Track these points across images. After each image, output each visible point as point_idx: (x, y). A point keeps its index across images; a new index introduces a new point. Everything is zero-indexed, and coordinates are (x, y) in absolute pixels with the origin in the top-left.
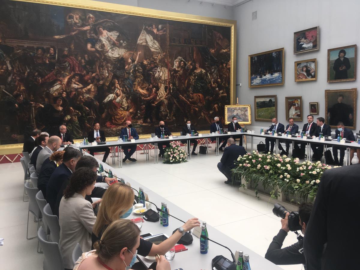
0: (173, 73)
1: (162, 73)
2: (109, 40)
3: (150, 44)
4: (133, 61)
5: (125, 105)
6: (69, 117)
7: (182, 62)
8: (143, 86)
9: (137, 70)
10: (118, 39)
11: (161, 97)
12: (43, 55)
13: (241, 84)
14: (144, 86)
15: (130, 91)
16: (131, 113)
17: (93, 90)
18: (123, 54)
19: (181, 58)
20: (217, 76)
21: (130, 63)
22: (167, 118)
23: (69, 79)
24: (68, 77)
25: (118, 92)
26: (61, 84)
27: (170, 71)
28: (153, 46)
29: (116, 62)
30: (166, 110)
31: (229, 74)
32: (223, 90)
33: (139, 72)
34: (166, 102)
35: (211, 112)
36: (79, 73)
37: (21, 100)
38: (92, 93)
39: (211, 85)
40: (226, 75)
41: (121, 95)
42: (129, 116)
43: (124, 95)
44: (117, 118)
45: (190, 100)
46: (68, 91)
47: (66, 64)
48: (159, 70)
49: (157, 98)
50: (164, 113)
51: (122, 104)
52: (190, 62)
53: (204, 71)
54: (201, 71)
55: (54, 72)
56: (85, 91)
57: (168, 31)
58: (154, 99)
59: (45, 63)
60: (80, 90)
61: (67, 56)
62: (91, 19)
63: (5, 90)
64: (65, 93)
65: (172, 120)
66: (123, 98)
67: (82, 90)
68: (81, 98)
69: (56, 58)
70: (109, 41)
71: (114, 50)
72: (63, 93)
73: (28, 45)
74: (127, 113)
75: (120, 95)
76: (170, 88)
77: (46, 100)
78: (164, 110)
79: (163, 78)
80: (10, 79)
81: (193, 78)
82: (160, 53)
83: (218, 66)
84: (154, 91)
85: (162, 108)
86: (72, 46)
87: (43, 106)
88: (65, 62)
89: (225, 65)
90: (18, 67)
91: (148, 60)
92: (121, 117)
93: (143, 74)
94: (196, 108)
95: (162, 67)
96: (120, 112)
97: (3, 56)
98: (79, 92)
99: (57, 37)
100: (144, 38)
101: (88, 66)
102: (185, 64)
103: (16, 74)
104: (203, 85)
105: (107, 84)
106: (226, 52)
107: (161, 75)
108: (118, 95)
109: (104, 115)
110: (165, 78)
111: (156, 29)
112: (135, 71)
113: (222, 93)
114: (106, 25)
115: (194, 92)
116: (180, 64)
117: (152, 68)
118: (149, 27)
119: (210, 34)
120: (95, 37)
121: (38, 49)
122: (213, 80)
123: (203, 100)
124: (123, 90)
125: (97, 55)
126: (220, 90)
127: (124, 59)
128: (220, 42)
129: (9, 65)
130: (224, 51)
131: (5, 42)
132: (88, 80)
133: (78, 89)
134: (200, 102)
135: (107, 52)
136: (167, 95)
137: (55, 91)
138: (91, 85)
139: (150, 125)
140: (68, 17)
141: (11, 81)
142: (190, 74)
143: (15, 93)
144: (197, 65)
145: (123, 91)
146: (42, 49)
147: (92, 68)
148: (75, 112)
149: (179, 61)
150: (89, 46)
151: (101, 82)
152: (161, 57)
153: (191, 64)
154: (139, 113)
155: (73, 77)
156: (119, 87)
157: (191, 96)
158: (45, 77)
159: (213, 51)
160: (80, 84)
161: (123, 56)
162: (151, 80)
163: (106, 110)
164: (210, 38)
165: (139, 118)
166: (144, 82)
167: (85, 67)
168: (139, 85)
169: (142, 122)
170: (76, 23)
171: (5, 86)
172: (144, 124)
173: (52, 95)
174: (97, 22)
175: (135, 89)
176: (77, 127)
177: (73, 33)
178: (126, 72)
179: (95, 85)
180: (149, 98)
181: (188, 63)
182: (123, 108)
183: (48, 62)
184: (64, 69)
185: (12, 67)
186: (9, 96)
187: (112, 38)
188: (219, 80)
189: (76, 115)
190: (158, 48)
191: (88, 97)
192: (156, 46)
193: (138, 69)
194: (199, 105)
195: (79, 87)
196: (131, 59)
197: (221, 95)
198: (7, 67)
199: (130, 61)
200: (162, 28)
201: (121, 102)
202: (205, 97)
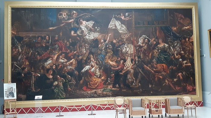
0: (138, 49)
1: (129, 49)
2: (87, 27)
3: (119, 27)
4: (105, 41)
5: (98, 73)
6: (56, 83)
7: (146, 39)
8: (113, 59)
9: (108, 47)
10: (94, 26)
11: (128, 67)
12: (42, 41)
13: (205, 55)
14: (114, 59)
15: (102, 63)
16: (103, 80)
17: (74, 63)
18: (97, 36)
19: (145, 36)
20: (180, 49)
21: (102, 42)
22: (134, 84)
23: (58, 56)
24: (57, 55)
25: (92, 64)
26: (52, 60)
27: (135, 46)
28: (121, 29)
29: (92, 42)
30: (132, 78)
31: (192, 47)
32: (187, 61)
33: (109, 49)
34: (132, 71)
35: (175, 80)
36: (65, 51)
37: (26, 71)
38: (73, 65)
39: (174, 57)
40: (189, 48)
41: (95, 66)
42: (101, 82)
43: (97, 66)
44: (91, 84)
45: (154, 69)
46: (57, 64)
47: (56, 46)
48: (126, 46)
49: (124, 68)
50: (130, 80)
51: (95, 73)
52: (153, 39)
53: (167, 45)
54: (164, 46)
55: (48, 52)
56: (68, 64)
57: (134, 17)
58: (122, 69)
59: (42, 46)
60: (65, 63)
61: (57, 41)
62: (75, 15)
63: (16, 65)
64: (54, 66)
65: (138, 86)
66: (96, 68)
67: (66, 63)
68: (65, 69)
69: (50, 42)
70: (87, 28)
71: (90, 34)
72: (53, 66)
73: (32, 35)
74: (100, 80)
75: (94, 67)
76: (136, 60)
77: (42, 71)
78: (131, 78)
79: (129, 52)
80: (20, 57)
81: (157, 51)
82: (126, 34)
83: (181, 41)
84: (121, 62)
85: (129, 76)
86: (61, 34)
87: (40, 75)
88: (56, 45)
89: (187, 39)
90: (25, 50)
91: (117, 40)
92: (95, 83)
93: (112, 50)
94: (160, 76)
95: (128, 44)
96: (94, 79)
97: (17, 43)
99: (51, 28)
100: (113, 23)
101: (71, 47)
102: (149, 41)
103: (24, 54)
104: (166, 57)
105: (85, 59)
106: (188, 29)
107: (127, 50)
108: (92, 67)
109: (81, 82)
110: (131, 53)
111: (124, 16)
112: (106, 48)
113: (186, 63)
114: (85, 17)
115: (157, 63)
116: (144, 40)
117: (120, 45)
118: (118, 15)
119: (172, 16)
120: (77, 26)
121: (38, 37)
122: (176, 52)
123: (167, 69)
124: (97, 62)
125: (78, 38)
126: (183, 60)
127: (98, 40)
128: (181, 21)
129: (20, 49)
130: (186, 28)
131: (18, 34)
132: (71, 56)
133: (63, 62)
134: (164, 71)
135: (86, 36)
136: (133, 66)
137: (48, 64)
138: (73, 60)
139: (118, 90)
140: (59, 15)
141: (20, 59)
142: (154, 49)
143: (22, 66)
144: (160, 41)
145: (96, 63)
146: (41, 37)
147: (74, 48)
148: (61, 79)
149: (143, 38)
150: (73, 32)
151: (80, 57)
152: (127, 36)
153: (154, 40)
154: (109, 80)
155: (61, 54)
156: (93, 60)
157: (155, 66)
158: (42, 55)
159: (176, 28)
160: (65, 59)
161: (98, 38)
162: (119, 55)
163: (83, 78)
164: (172, 18)
165: (109, 84)
166: (113, 56)
168: (109, 58)
169: (112, 87)
171: (17, 62)
172: (113, 89)
173: (46, 67)
174: (79, 16)
175: (106, 61)
176: (62, 90)
177: (62, 25)
178: (99, 49)
179: (76, 60)
180: (117, 68)
181: (152, 39)
182: (97, 76)
183: (44, 45)
184: (55, 49)
185: (22, 50)
186: (19, 68)
187: (89, 26)
188: (182, 52)
189: (62, 81)
190: (125, 30)
191: (71, 68)
192: (123, 29)
193: (108, 46)
194: (163, 73)
195: (64, 61)
196: (103, 39)
197: (185, 65)
198: (19, 50)
199: (102, 41)
200: (128, 15)
201: (95, 72)
202: (168, 67)
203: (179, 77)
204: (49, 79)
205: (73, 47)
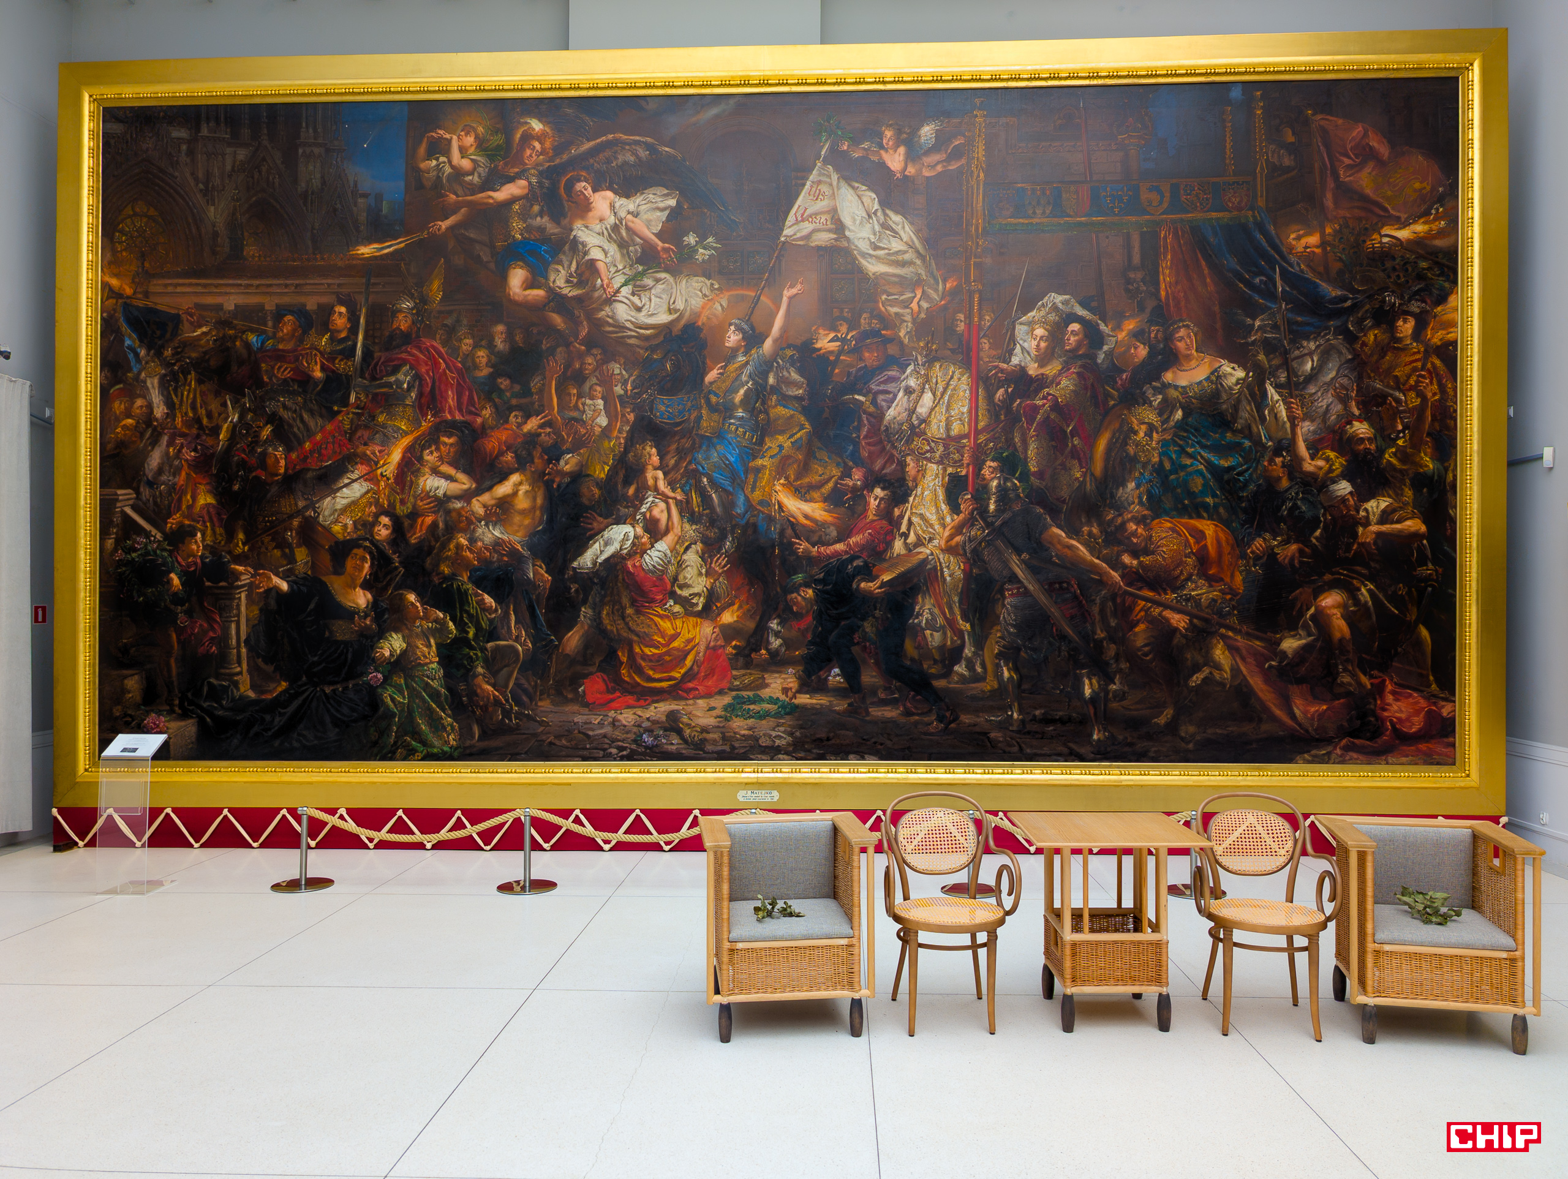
0: (1008, 399)
1: (934, 401)
2: (621, 235)
3: (862, 235)
4: (753, 338)
5: (696, 583)
7: (1075, 327)
8: (807, 480)
9: (774, 390)
10: (673, 229)
11: (919, 543)
12: (301, 341)
13: (1548, 453)
14: (814, 478)
15: (728, 505)
16: (729, 633)
17: (522, 502)
18: (696, 302)
19: (1064, 303)
20: (1344, 400)
21: (734, 351)
22: (960, 668)
23: (409, 450)
24: (406, 441)
25: (656, 512)
26: (370, 477)
27: (983, 381)
28: (876, 248)
29: (653, 349)
30: (951, 623)
31: (1442, 388)
32: (1398, 495)
33: (785, 400)
34: (953, 570)
35: (1290, 644)
36: (458, 417)
37: (195, 556)
38: (517, 519)
39: (1293, 467)
40: (1421, 395)
41: (677, 529)
42: (715, 648)
43: (690, 530)
44: (644, 657)
45: (1126, 559)
46: (401, 510)
47: (400, 376)
48: (912, 383)
49: (889, 545)
50: (934, 639)
51: (675, 579)
52: (1130, 325)
53: (1234, 374)
54: (1216, 376)
55: (345, 419)
56: (481, 511)
57: (980, 151)
58: (877, 551)
59: (304, 380)
60: (458, 505)
61: (407, 338)
62: (537, 145)
63: (134, 508)
64: (385, 520)
65: (990, 685)
66: (682, 545)
67: (469, 502)
68: (459, 547)
69: (359, 351)
70: (622, 245)
71: (645, 288)
72: (376, 522)
73: (241, 300)
75: (667, 531)
76: (985, 487)
77: (301, 555)
78: (940, 621)
79: (936, 429)
80: (155, 459)
81: (1152, 417)
82: (918, 282)
83: (1351, 339)
84: (873, 503)
85: (926, 609)
86: (435, 289)
87: (284, 586)
88: (395, 370)
89: (1406, 327)
90: (194, 408)
91: (844, 329)
92: (667, 653)
93: (805, 411)
94: (1168, 614)
95: (930, 362)
96: (666, 625)
97: (137, 355)
98: (454, 514)
99: (366, 250)
100: (822, 205)
101: (504, 383)
102: (1093, 337)
103: (183, 435)
104: (1225, 463)
105: (601, 472)
106: (1418, 243)
107: (922, 410)
108: (654, 530)
109: (573, 640)
110: (948, 428)
111: (902, 150)
112: (759, 395)
113: (1385, 517)
114: (608, 161)
115: (1156, 507)
116: (1056, 333)
117: (869, 374)
118: (855, 141)
119: (1291, 139)
120: (552, 228)
121: (279, 315)
122: (1306, 428)
123: (1227, 559)
124: (688, 501)
125: (557, 320)
126: (1364, 493)
127: (699, 329)
128: (1365, 180)
129: (156, 398)
130: (1404, 234)
131: (146, 294)
132: (501, 453)
133: (447, 498)
134: (1203, 574)
135: (610, 301)
136: (958, 530)
137: (344, 511)
138: (515, 478)
139: (841, 705)
140: (422, 150)
141: (160, 471)
142: (1132, 398)
143: (172, 522)
144: (1185, 338)
145: (685, 508)
146: (301, 312)
147: (526, 392)
148: (426, 617)
149: (1052, 317)
150: (517, 278)
151: (569, 463)
152: (925, 305)
153: (1138, 335)
154: (777, 634)
155: (431, 439)
156: (662, 485)
157: (1134, 534)
158: (301, 443)
159: (1313, 240)
160: (461, 476)
161: (698, 315)
162: (856, 444)
163: (585, 612)
164: (1287, 161)
165: (777, 662)
166: (810, 455)
167: (489, 390)
168: (780, 470)
169: (793, 683)
170: (458, 174)
171: (138, 492)
172: (804, 699)
173: (327, 530)
174: (565, 157)
175: (757, 495)
176: (435, 695)
177: (444, 225)
178: (708, 401)
179: (540, 479)
180: (840, 547)
181: (1118, 327)
182: (685, 602)
183: (318, 374)
184: (388, 401)
185: (170, 405)
186: (147, 535)
187: (638, 225)
188: (1361, 429)
189: (433, 632)
190: (907, 257)
191: (498, 543)
192: (896, 245)
193: (781, 380)
194: (1200, 591)
195: (454, 488)
196: (739, 329)
197: (1374, 528)
198: (150, 407)
199: (733, 338)
200: (941, 140)
201: (672, 569)
202: (1240, 543)
203: (1321, 620)
204: (350, 614)
205: (517, 388)
